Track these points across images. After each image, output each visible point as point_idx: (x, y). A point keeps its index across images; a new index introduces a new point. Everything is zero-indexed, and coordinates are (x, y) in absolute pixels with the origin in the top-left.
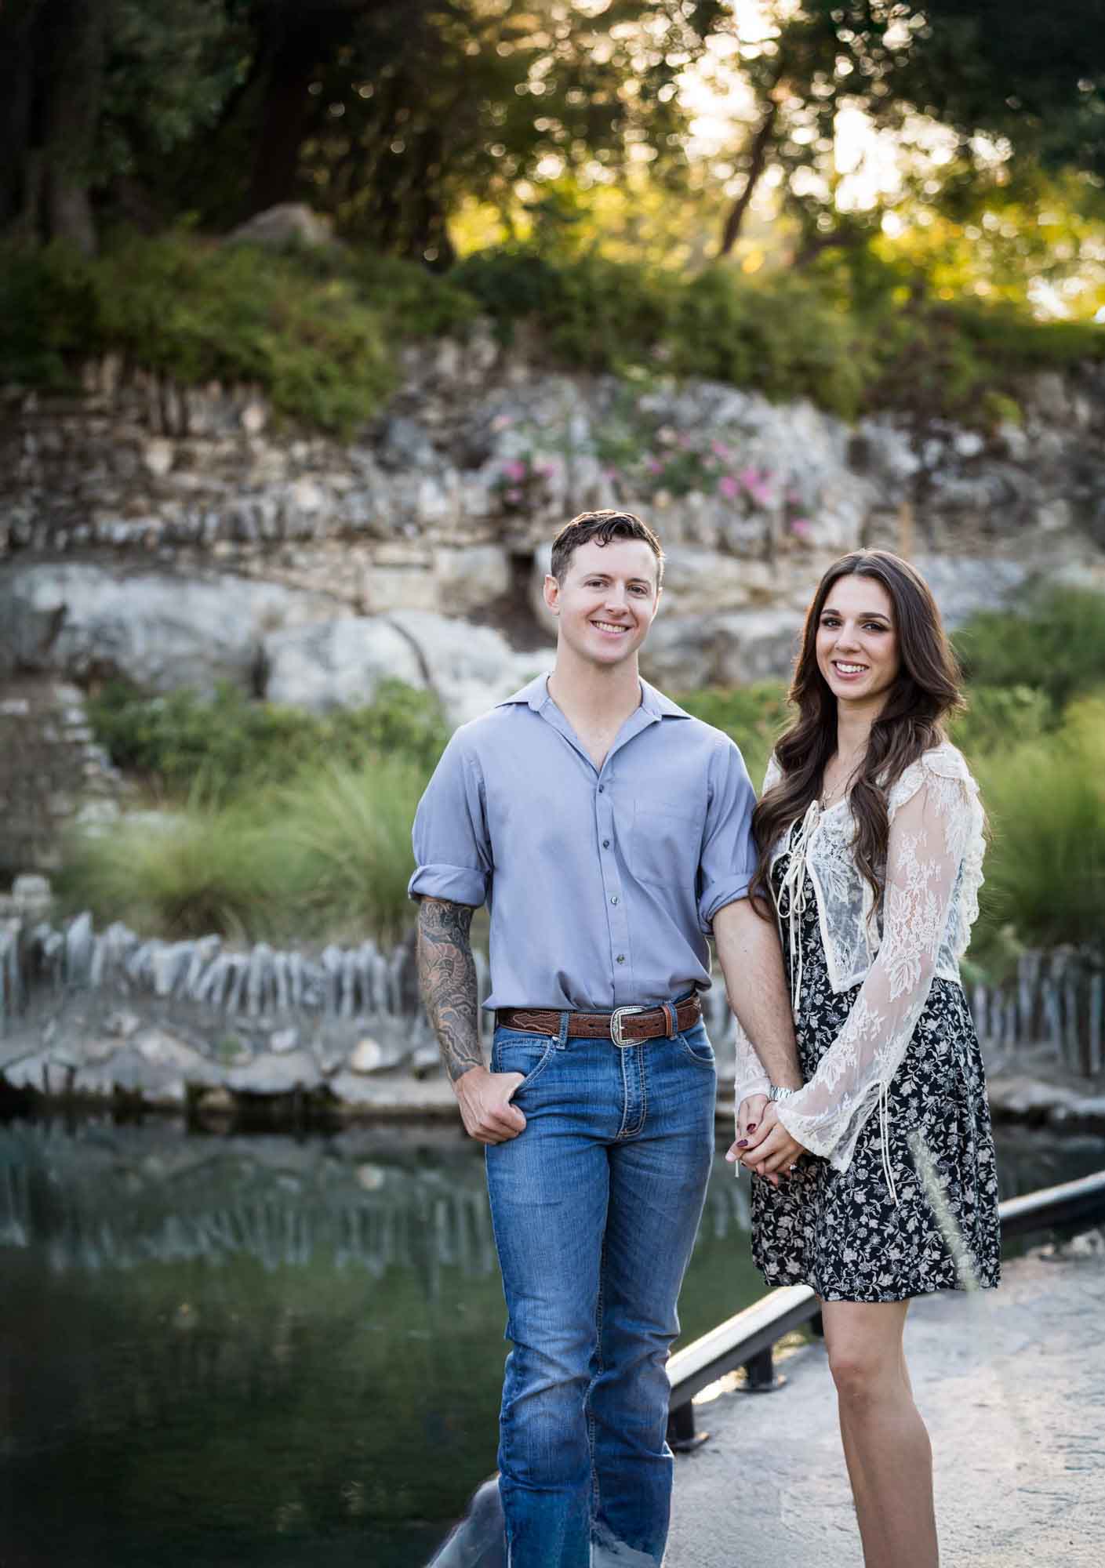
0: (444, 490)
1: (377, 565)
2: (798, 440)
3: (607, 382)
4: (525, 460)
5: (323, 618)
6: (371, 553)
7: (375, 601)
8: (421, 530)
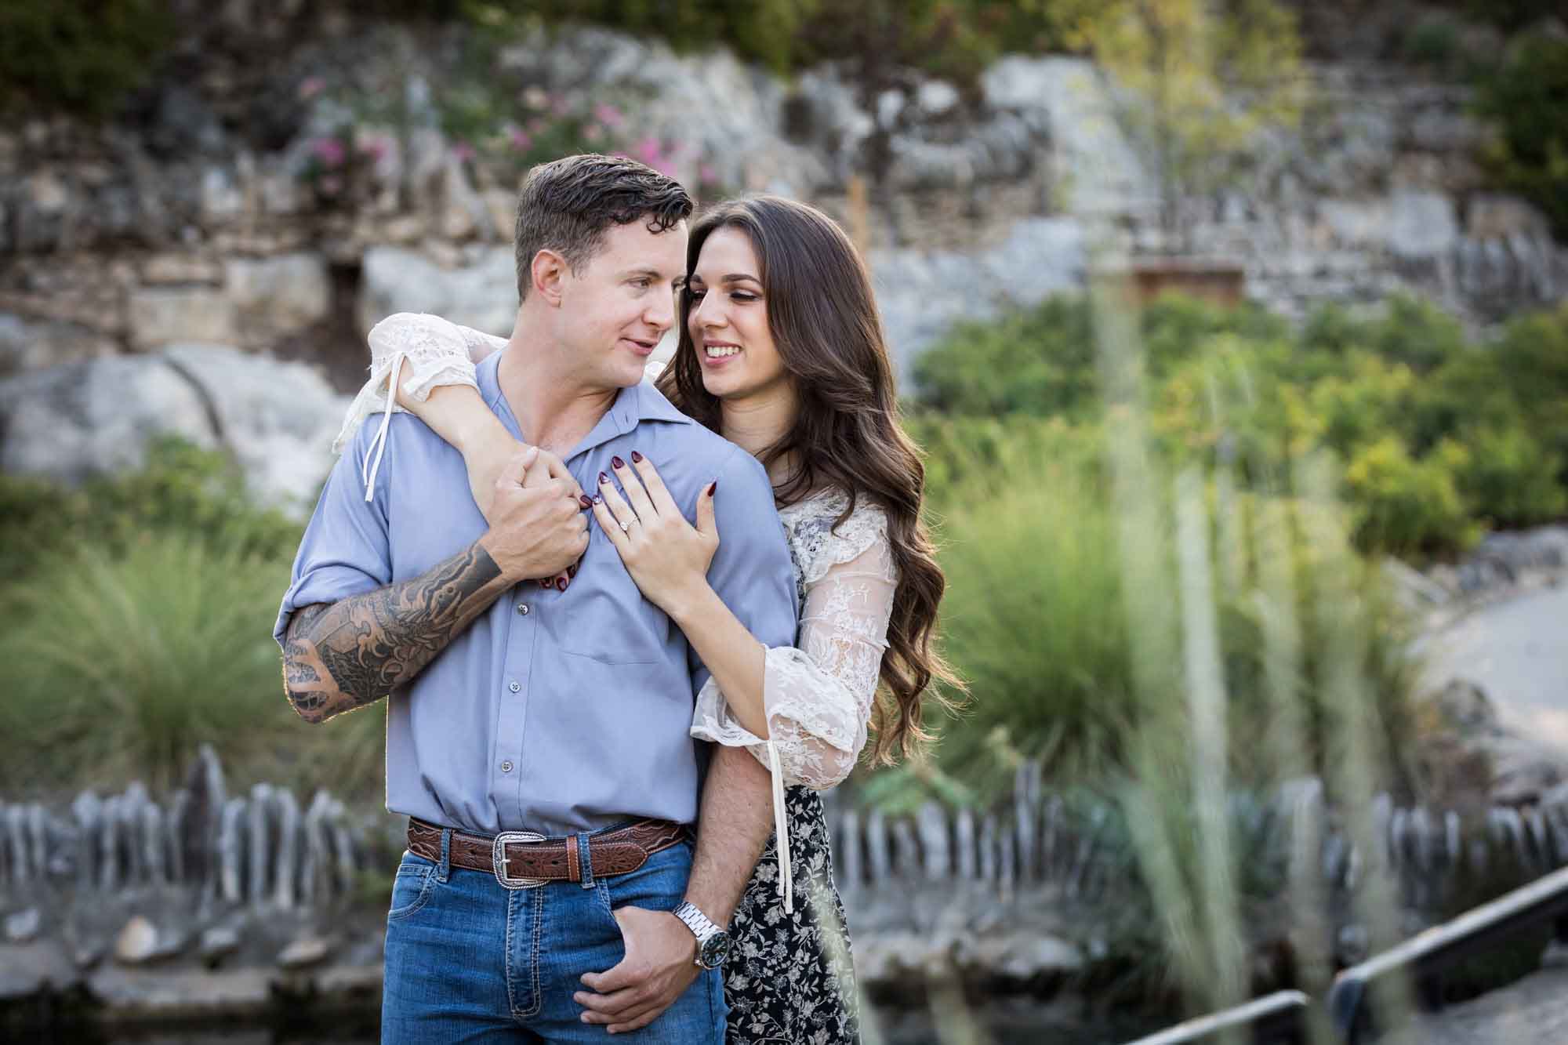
0: (235, 181)
1: (147, 284)
2: (714, 102)
3: (454, 31)
4: (344, 136)
5: (74, 357)
6: (138, 268)
7: (147, 332)
8: (206, 234)
